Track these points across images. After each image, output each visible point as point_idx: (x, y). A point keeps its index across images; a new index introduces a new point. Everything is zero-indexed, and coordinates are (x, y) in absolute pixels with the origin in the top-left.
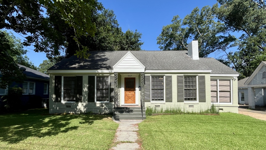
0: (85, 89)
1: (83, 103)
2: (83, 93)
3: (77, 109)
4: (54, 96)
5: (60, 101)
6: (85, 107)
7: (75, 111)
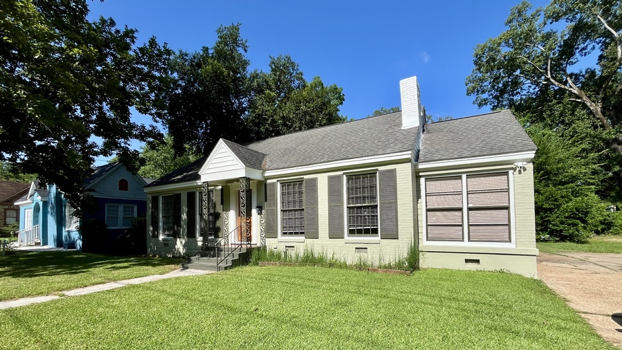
0: (184, 216)
1: (182, 240)
2: (182, 223)
3: (175, 248)
4: (151, 229)
5: (157, 237)
6: (184, 246)
7: (173, 254)
